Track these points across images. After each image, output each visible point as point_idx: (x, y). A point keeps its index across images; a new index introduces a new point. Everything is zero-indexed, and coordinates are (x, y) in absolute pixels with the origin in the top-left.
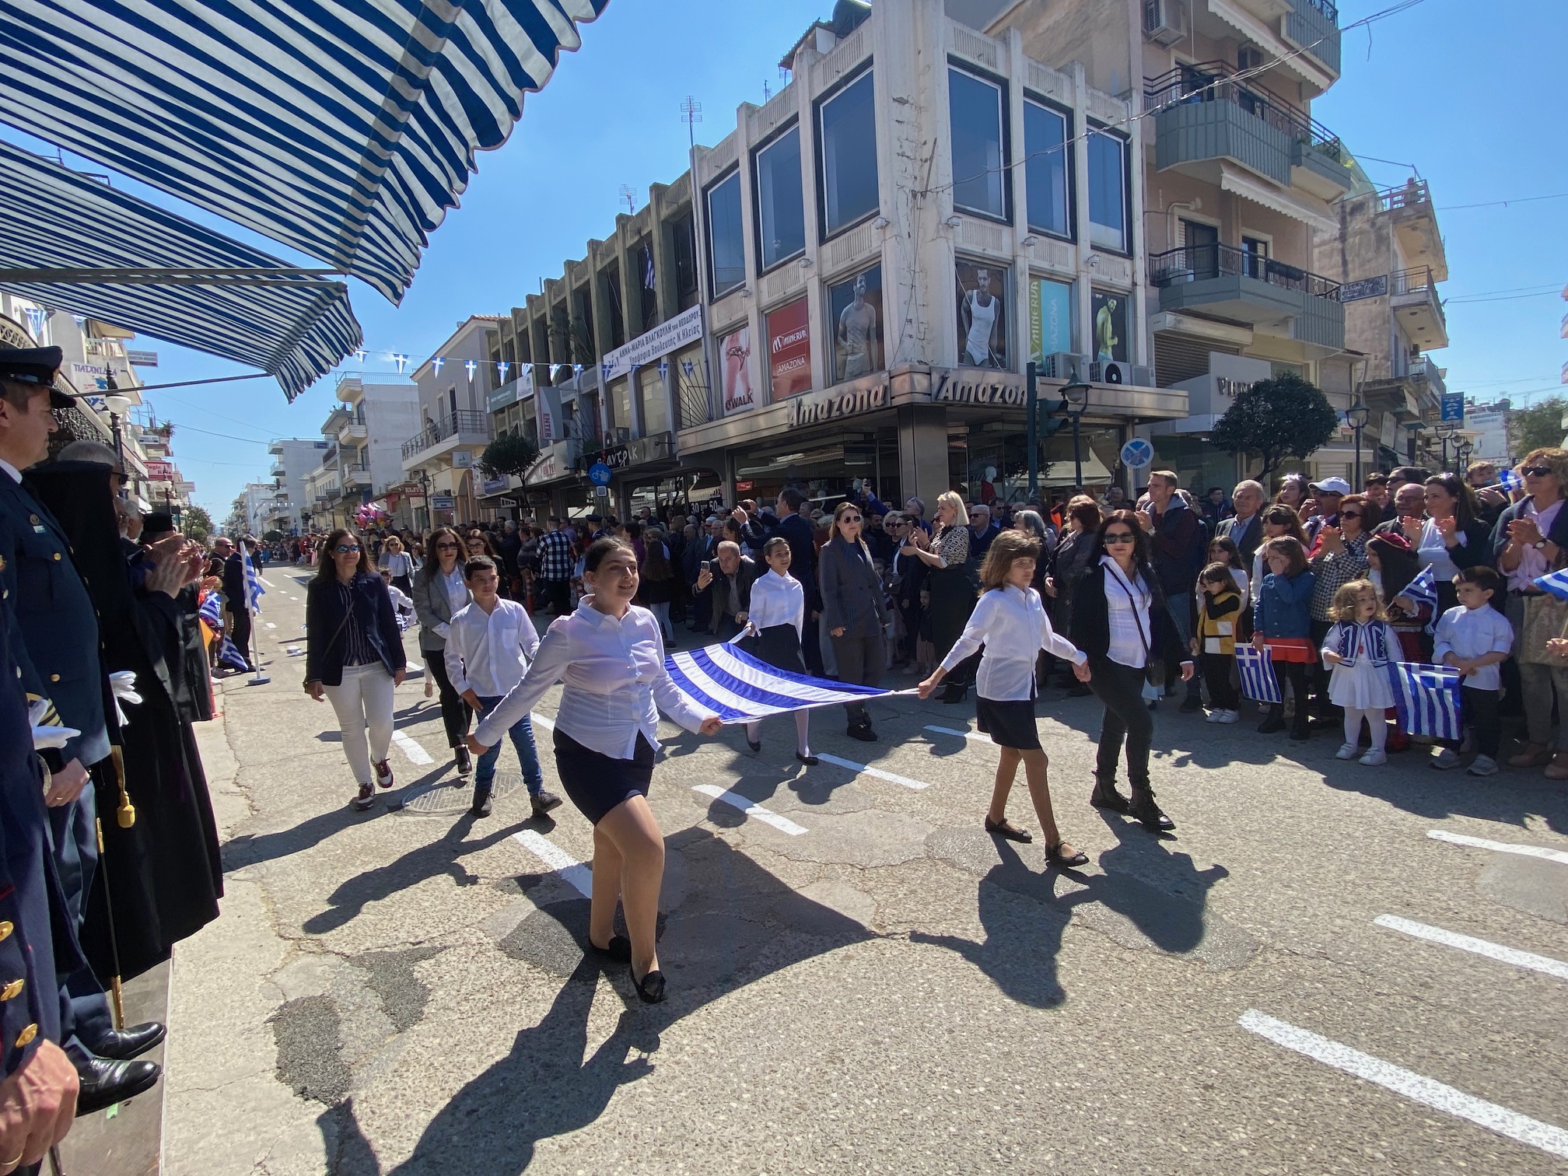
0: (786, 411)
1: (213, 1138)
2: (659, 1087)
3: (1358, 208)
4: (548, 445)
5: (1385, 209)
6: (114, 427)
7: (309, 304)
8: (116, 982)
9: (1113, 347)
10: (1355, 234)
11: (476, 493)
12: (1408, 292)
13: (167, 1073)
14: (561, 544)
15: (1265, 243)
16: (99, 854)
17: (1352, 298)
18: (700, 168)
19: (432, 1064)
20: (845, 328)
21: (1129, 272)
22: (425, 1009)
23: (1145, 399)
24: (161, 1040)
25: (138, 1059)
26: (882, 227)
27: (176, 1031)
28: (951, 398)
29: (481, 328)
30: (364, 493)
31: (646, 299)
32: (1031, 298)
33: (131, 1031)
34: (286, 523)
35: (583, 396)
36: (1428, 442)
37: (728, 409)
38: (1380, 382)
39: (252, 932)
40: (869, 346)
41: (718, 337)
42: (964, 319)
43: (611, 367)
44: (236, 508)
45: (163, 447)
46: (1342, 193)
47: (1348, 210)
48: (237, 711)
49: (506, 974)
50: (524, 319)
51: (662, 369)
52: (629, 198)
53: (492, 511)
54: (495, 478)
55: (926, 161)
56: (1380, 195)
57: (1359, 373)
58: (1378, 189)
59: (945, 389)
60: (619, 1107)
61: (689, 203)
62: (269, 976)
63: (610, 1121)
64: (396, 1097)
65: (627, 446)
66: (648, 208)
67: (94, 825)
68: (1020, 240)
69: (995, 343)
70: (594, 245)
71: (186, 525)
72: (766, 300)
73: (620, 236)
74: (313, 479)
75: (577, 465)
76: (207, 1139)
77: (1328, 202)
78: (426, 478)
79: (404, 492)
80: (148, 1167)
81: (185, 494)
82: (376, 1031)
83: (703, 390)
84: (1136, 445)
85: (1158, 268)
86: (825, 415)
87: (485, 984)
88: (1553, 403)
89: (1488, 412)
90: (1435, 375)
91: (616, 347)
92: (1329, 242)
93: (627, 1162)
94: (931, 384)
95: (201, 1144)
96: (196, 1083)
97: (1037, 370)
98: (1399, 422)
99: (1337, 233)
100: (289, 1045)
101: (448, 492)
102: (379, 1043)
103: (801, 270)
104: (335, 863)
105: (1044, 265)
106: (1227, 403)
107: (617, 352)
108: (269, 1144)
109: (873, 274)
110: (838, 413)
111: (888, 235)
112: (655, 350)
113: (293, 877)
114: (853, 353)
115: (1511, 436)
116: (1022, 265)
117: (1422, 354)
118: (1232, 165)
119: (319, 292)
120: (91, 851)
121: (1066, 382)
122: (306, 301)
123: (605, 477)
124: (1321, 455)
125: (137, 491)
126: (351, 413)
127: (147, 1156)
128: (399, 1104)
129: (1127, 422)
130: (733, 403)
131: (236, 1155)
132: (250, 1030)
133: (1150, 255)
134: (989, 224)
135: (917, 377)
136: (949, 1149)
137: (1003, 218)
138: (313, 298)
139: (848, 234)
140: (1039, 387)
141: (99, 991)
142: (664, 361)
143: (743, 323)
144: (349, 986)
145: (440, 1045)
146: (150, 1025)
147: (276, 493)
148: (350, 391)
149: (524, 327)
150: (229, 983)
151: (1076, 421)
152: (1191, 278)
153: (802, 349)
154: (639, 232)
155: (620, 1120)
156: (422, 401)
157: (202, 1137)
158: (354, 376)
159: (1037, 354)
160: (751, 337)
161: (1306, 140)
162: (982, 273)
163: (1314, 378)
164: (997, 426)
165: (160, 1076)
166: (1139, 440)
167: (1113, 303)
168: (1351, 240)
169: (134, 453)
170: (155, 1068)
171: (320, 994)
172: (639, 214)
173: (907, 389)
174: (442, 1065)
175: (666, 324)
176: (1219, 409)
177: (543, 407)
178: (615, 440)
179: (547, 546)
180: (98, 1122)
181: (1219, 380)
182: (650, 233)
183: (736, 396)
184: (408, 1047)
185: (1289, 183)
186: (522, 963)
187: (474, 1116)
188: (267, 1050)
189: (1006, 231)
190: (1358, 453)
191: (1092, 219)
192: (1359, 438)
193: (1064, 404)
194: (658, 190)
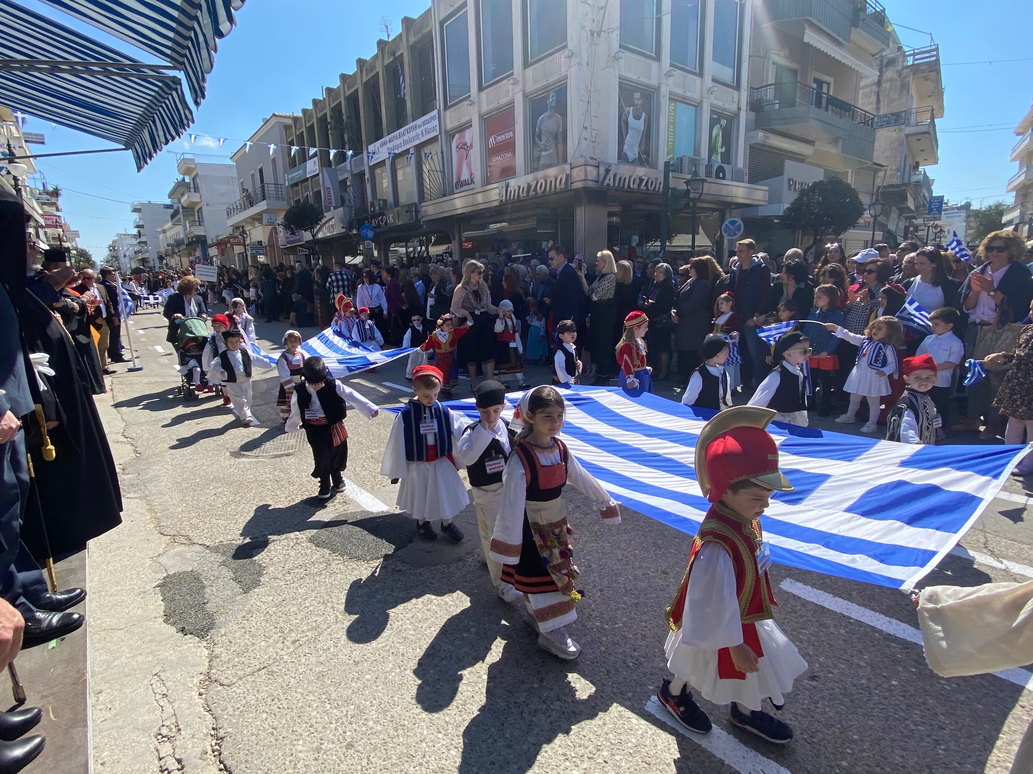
0: (497, 191)
1: (123, 659)
2: (416, 625)
3: (891, 62)
4: (330, 210)
5: (909, 64)
6: (16, 186)
7: (153, 94)
8: (49, 562)
9: (722, 153)
10: (888, 81)
11: (280, 243)
12: (917, 124)
13: (89, 620)
14: (343, 280)
15: (828, 84)
16: (31, 478)
17: (881, 127)
18: (439, 7)
19: (267, 613)
20: (540, 131)
21: (736, 100)
22: (262, 579)
23: (738, 191)
24: (84, 598)
25: (68, 611)
26: (569, 57)
27: (94, 593)
28: (612, 185)
29: (279, 122)
30: (200, 242)
31: (398, 106)
32: (669, 115)
33: (62, 593)
34: (147, 262)
35: (354, 176)
36: (916, 229)
37: (457, 188)
38: (892, 186)
39: (141, 531)
40: (557, 145)
41: (450, 135)
42: (623, 129)
43: (374, 153)
44: (110, 251)
45: (54, 204)
46: (883, 50)
47: (884, 63)
48: (121, 389)
49: (315, 557)
50: (311, 117)
51: (409, 156)
52: (387, 27)
53: (292, 257)
54: (293, 233)
55: (602, 8)
56: (907, 54)
57: (879, 180)
58: (906, 49)
59: (608, 178)
60: (392, 637)
61: (431, 32)
62: (155, 558)
63: (386, 646)
64: (245, 633)
65: (385, 212)
66: (400, 36)
67: (25, 458)
68: (665, 71)
69: (643, 148)
70: (361, 63)
71: (75, 261)
72: (485, 108)
73: (380, 56)
74: (164, 231)
75: (350, 227)
76: (119, 660)
77: (873, 56)
78: (244, 232)
79: (228, 241)
80: (79, 678)
81: (73, 240)
82: (229, 593)
83: (439, 173)
84: (733, 223)
85: (756, 98)
86: (525, 195)
87: (301, 563)
88: (998, 206)
89: (956, 211)
90: (927, 183)
91: (377, 140)
92: (870, 85)
93: (398, 670)
94: (598, 174)
95: (116, 663)
96: (109, 626)
97: (671, 168)
98: (900, 215)
99: (876, 79)
100: (172, 601)
101: (260, 243)
102: (232, 600)
103: (511, 87)
104: (196, 488)
105: (679, 91)
106: (795, 196)
107: (378, 144)
108: (162, 662)
109: (561, 91)
110: (534, 193)
111: (573, 63)
112: (405, 143)
113: (167, 496)
114: (545, 150)
115: (969, 227)
116: (664, 90)
117: (921, 168)
118: (812, 25)
119: (160, 84)
120: (25, 477)
121: (689, 177)
122: (151, 91)
123: (370, 234)
124: (851, 234)
125: (38, 236)
126: (189, 184)
127: (78, 672)
128: (247, 637)
129: (725, 207)
130: (461, 184)
131: (140, 670)
132: (144, 592)
133: (751, 88)
134: (643, 59)
135: (589, 168)
136: (600, 660)
137: (653, 55)
138: (156, 89)
139: (544, 61)
140: (671, 180)
141: (37, 568)
142: (412, 151)
143: (468, 125)
144: (210, 565)
145: (273, 600)
146: (75, 590)
147: (138, 240)
148: (187, 167)
149: (311, 123)
150: (128, 563)
151: (695, 205)
152: (777, 106)
153: (510, 146)
154: (394, 53)
155: (393, 645)
156: (239, 177)
157: (116, 659)
158: (190, 156)
159: (671, 156)
160: (473, 136)
161: (864, 9)
162: (637, 95)
163: (850, 180)
164: (641, 207)
165: (84, 622)
166: (735, 219)
167: (724, 122)
168: (884, 85)
169: (33, 208)
170: (80, 617)
171: (190, 569)
172: (394, 40)
173: (583, 177)
174: (274, 613)
175: (414, 123)
176: (788, 199)
177: (326, 183)
178: (377, 208)
179: (332, 281)
180: (43, 652)
181: (789, 180)
182: (402, 54)
183: (463, 179)
184: (252, 602)
185: (849, 41)
186: (325, 550)
187: (297, 644)
188: (157, 604)
189: (655, 64)
190: (873, 234)
191: (714, 59)
192: (877, 225)
193: (688, 191)
194: (407, 22)
